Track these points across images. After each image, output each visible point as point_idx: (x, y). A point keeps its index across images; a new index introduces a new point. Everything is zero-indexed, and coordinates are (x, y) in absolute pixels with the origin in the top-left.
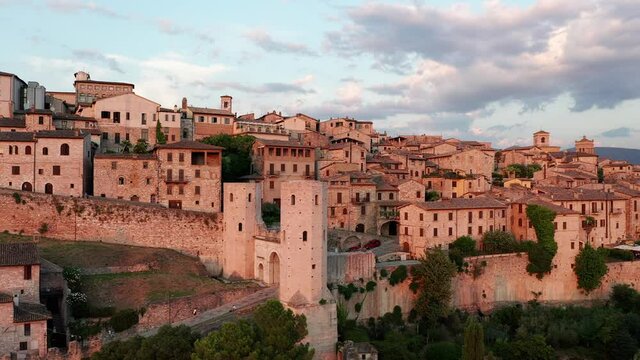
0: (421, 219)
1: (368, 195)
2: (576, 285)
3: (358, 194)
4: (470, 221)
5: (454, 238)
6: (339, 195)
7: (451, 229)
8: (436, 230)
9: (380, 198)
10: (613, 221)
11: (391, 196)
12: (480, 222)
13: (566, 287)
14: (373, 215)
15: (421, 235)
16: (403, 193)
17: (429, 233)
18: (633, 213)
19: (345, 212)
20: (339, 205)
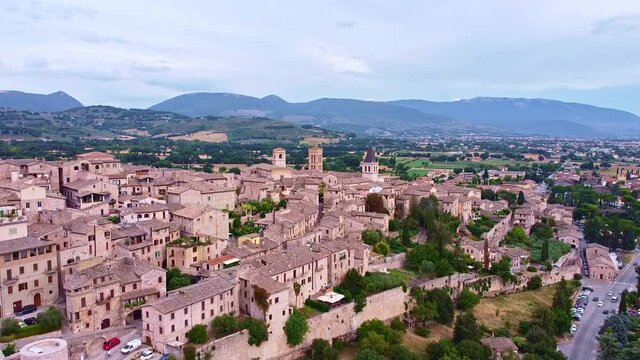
0: (160, 319)
1: (112, 291)
2: (286, 341)
3: (102, 294)
4: (203, 309)
5: (189, 328)
6: (83, 300)
7: (186, 321)
8: (173, 327)
9: (124, 291)
10: (317, 276)
11: (135, 287)
12: (212, 307)
13: (279, 346)
14: (117, 308)
15: (161, 332)
16: (146, 282)
17: (168, 330)
18: (333, 264)
19: (90, 313)
20: (84, 309)
